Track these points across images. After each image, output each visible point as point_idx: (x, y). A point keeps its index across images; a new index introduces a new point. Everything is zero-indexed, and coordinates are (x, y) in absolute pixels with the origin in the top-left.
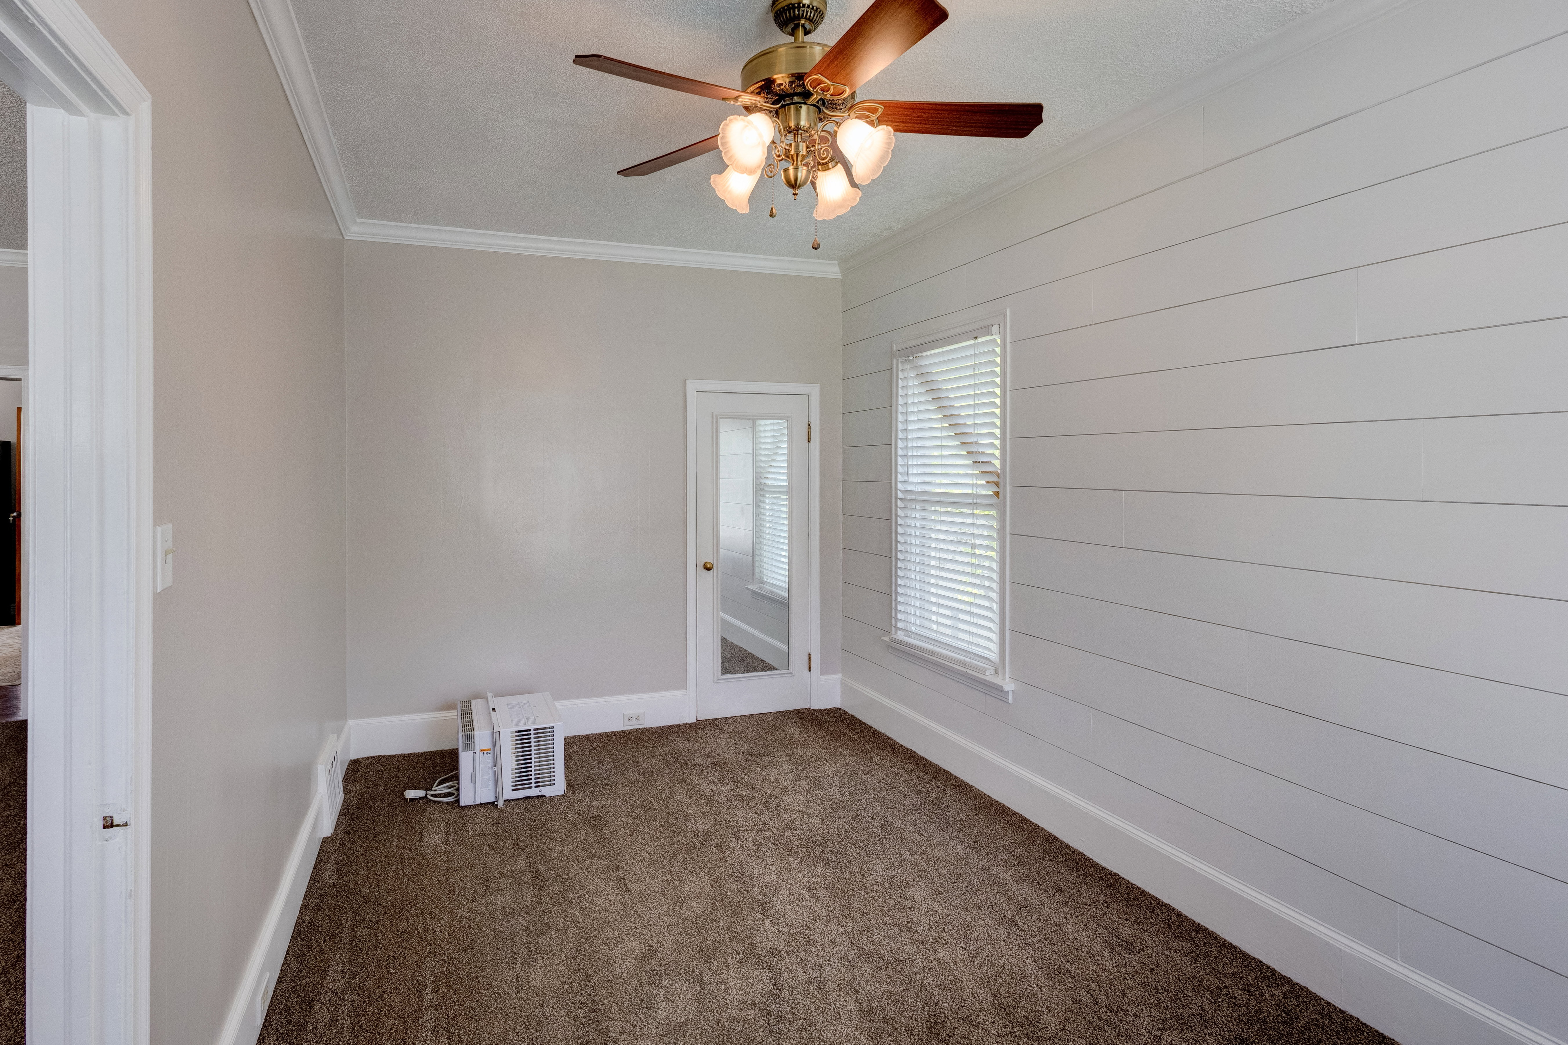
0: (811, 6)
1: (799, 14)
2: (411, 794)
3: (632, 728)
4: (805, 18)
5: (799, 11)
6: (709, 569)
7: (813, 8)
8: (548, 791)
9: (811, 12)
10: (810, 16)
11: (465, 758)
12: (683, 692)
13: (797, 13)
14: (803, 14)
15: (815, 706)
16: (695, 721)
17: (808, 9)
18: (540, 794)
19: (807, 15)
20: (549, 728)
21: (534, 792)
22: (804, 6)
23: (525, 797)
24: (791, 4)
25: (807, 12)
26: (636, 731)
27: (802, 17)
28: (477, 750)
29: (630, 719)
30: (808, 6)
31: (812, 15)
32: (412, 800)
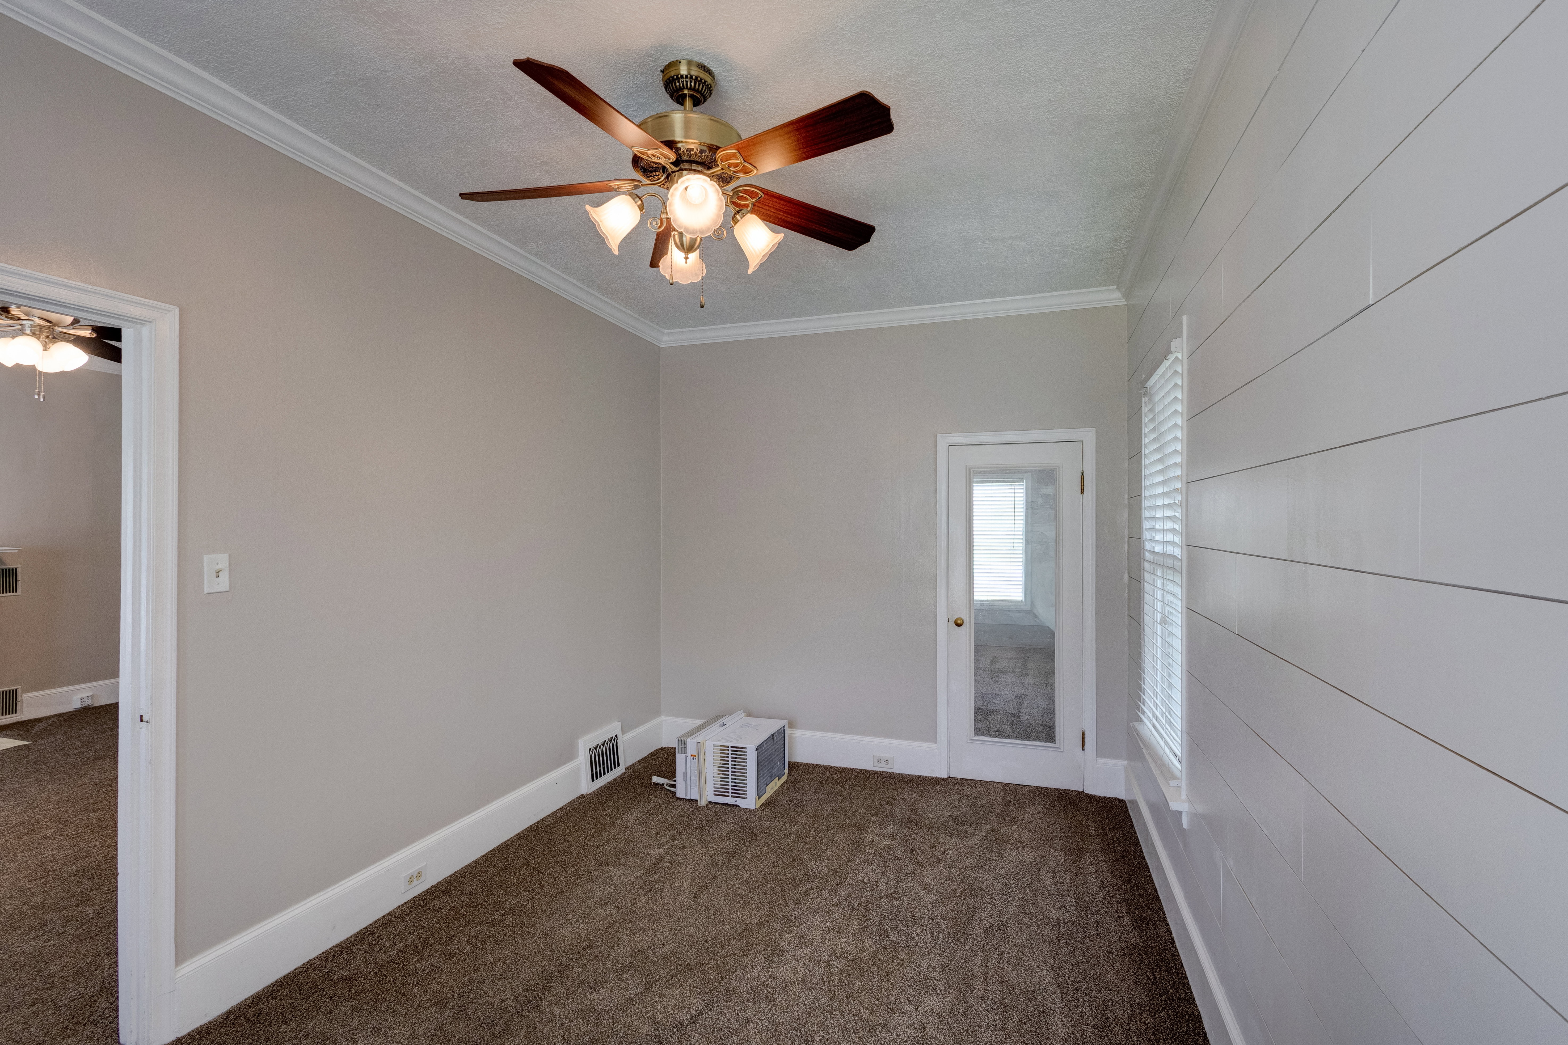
0: (689, 76)
1: (679, 85)
2: (655, 779)
3: (881, 770)
4: (687, 88)
5: (679, 82)
6: (958, 625)
7: (691, 77)
8: (741, 803)
9: (691, 82)
10: (691, 85)
11: (680, 758)
12: (933, 745)
13: (678, 84)
14: (683, 85)
15: (1089, 791)
16: (946, 776)
17: (687, 80)
18: (735, 804)
19: (687, 85)
20: (742, 748)
21: (731, 800)
22: (682, 76)
23: (724, 804)
24: (671, 77)
25: (687, 82)
26: (881, 774)
27: (684, 88)
28: (689, 754)
29: (880, 761)
30: (687, 77)
31: (693, 84)
32: (656, 784)
